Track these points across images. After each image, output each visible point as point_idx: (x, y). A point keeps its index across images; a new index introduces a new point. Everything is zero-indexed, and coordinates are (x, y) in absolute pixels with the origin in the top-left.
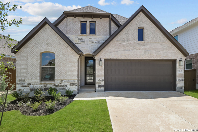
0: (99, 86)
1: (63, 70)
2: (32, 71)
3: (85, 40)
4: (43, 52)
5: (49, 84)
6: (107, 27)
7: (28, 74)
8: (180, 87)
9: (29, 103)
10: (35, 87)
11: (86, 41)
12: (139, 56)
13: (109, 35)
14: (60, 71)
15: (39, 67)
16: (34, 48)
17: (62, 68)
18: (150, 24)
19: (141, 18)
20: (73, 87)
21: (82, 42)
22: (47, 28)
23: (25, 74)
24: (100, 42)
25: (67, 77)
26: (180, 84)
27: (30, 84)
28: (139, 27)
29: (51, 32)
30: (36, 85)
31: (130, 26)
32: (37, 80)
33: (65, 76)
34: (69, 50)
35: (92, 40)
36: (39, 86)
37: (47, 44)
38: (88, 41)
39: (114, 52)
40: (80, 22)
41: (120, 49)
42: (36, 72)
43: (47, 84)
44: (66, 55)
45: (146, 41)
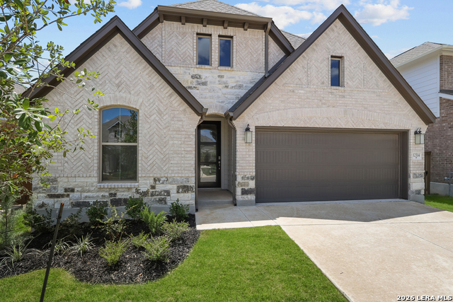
0: (244, 192)
1: (159, 153)
2: (78, 156)
3: (208, 80)
4: (107, 106)
5: (124, 189)
6: (259, 52)
7: (66, 164)
8: (416, 191)
9: (85, 244)
10: (86, 197)
11: (211, 82)
12: (332, 121)
13: (263, 70)
14: (151, 157)
15: (96, 144)
16: (81, 94)
17: (158, 148)
18: (357, 48)
19: (336, 34)
20: (186, 195)
21: (199, 84)
22: (118, 44)
23: (57, 165)
24: (244, 85)
25: (170, 172)
26: (417, 184)
27: (73, 190)
28: (334, 55)
29: (128, 56)
30: (89, 191)
31: (314, 50)
32: (89, 180)
33: (164, 169)
34: (174, 102)
35: (224, 80)
36: (95, 194)
37: (118, 86)
38: (215, 82)
39: (278, 110)
40: (195, 35)
41: (291, 105)
42: (88, 159)
43: (117, 189)
44: (167, 116)
45: (346, 88)
